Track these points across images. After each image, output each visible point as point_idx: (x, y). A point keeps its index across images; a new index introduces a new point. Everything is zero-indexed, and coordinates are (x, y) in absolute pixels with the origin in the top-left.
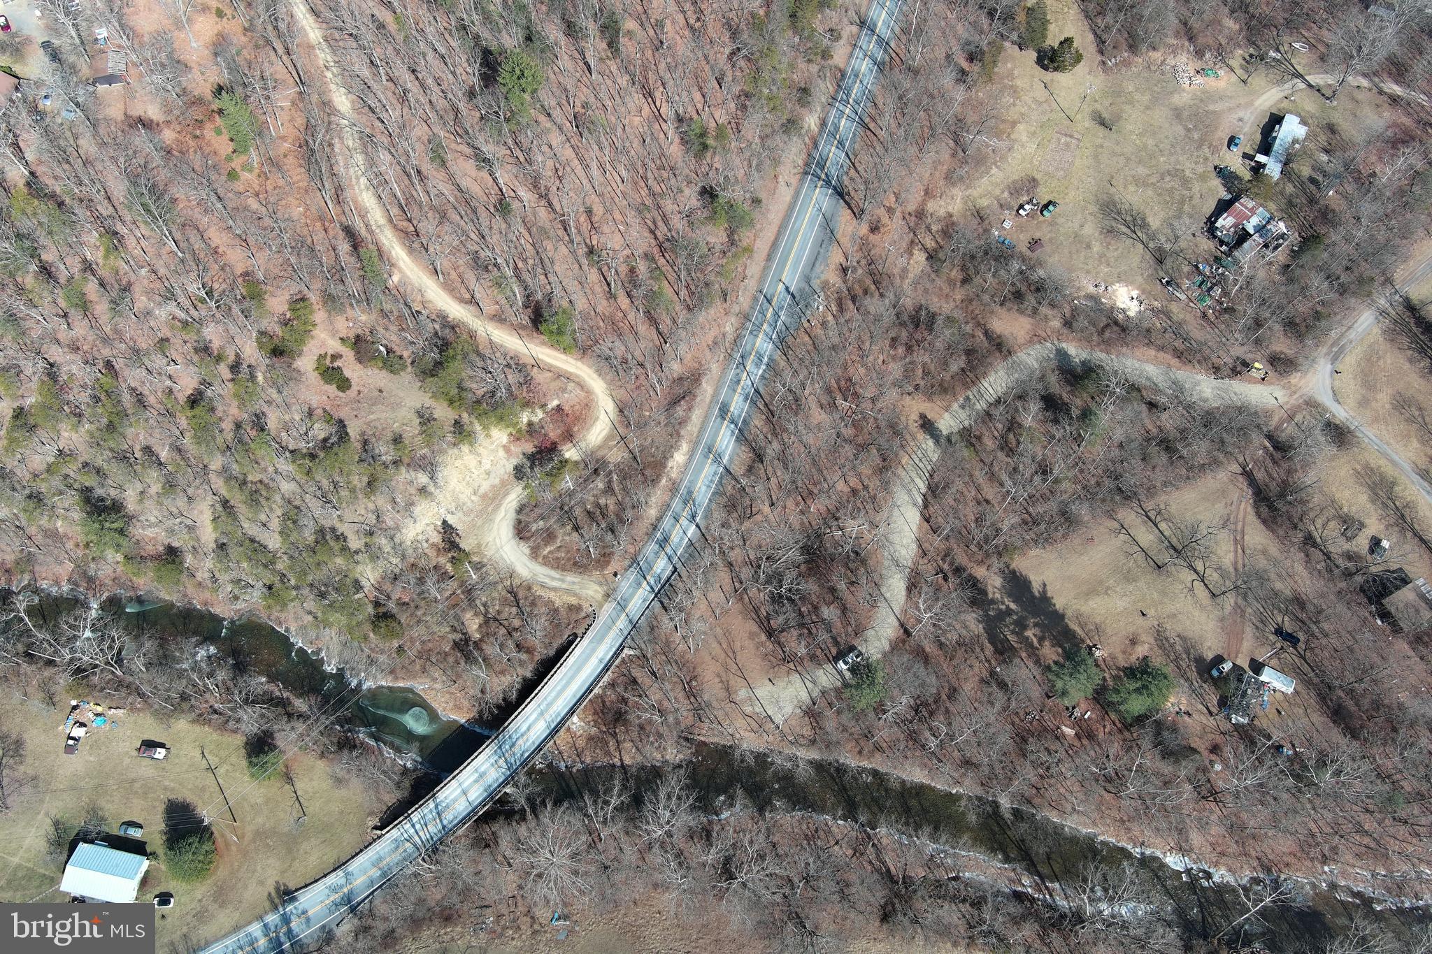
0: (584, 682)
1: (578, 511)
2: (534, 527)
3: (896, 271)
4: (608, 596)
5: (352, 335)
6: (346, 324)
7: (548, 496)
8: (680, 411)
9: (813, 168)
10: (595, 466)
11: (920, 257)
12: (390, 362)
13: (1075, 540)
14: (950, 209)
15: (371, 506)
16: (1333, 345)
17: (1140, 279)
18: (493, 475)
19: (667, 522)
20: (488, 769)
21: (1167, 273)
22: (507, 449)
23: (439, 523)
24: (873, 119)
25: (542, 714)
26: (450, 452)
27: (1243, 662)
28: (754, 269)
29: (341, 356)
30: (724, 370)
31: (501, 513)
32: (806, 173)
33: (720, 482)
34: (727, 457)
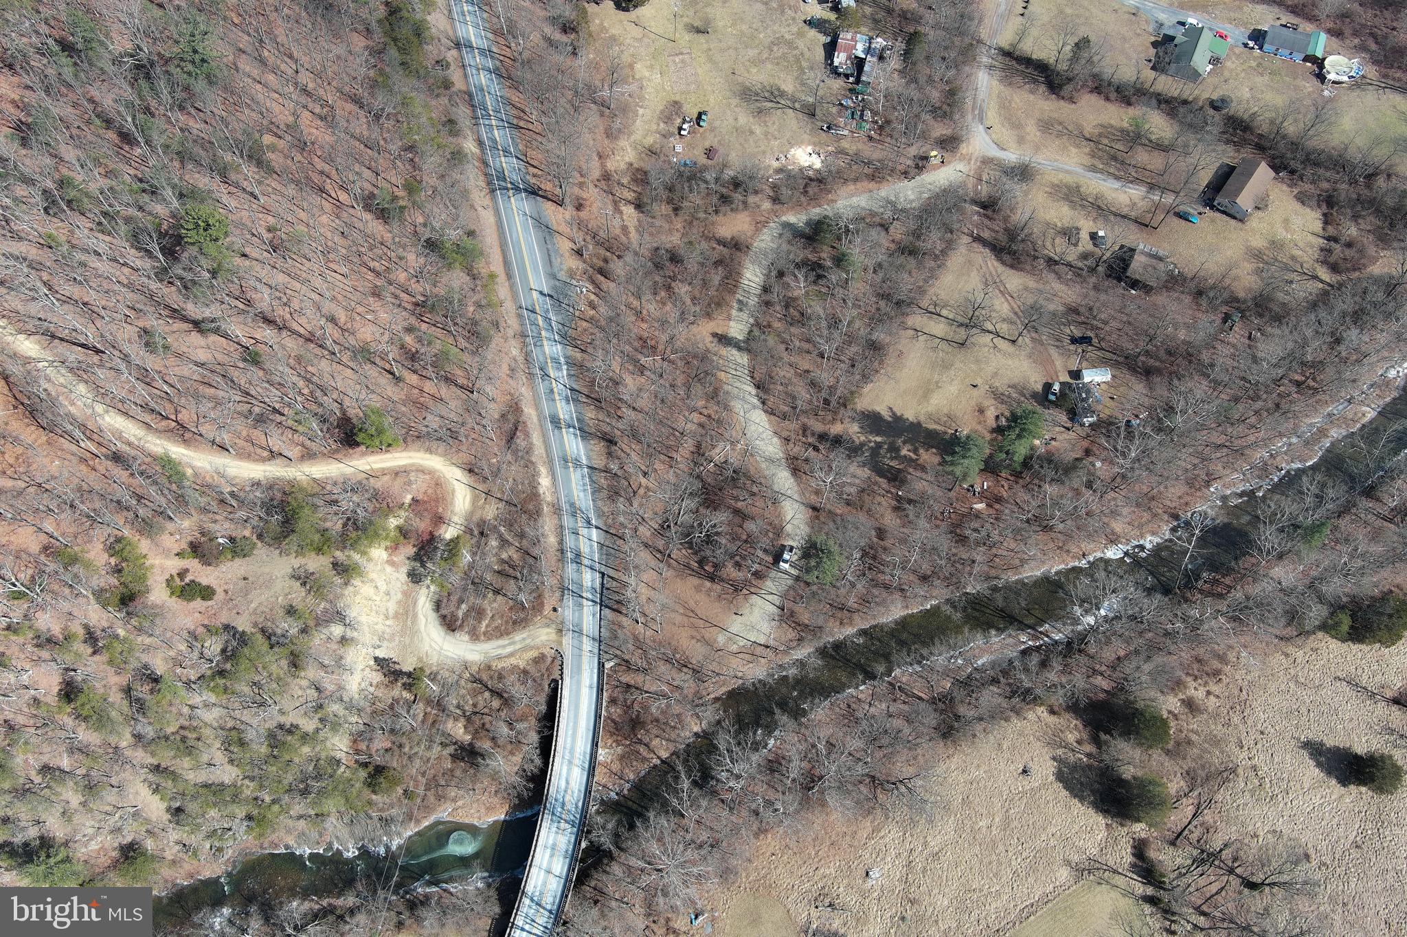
0: (589, 712)
1: (489, 577)
2: (460, 614)
3: (618, 231)
4: (561, 631)
5: (184, 545)
6: (173, 539)
7: (455, 578)
8: (520, 441)
9: (496, 184)
10: (479, 531)
11: (629, 211)
12: (237, 548)
13: (890, 360)
14: (627, 159)
15: (304, 683)
16: (973, 110)
17: (806, 137)
18: (392, 593)
19: (569, 541)
20: (555, 839)
21: (822, 121)
22: (391, 563)
23: (372, 662)
24: (520, 118)
25: (570, 762)
26: (346, 593)
27: (1065, 378)
28: (503, 291)
29: (187, 570)
30: (533, 388)
31: (422, 620)
32: (493, 191)
33: (592, 481)
34: (584, 457)
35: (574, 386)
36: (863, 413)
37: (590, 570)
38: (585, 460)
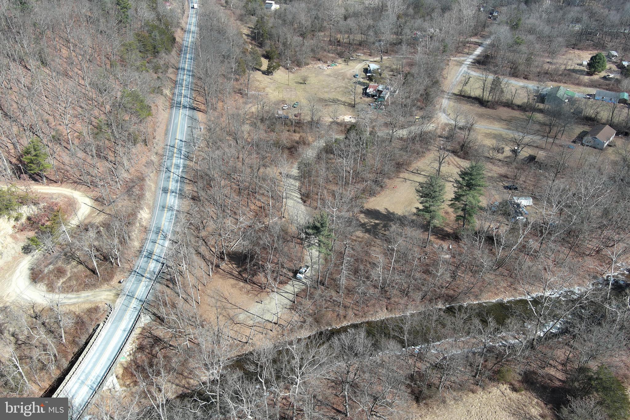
4: (118, 294)
8: (136, 191)
9: (175, 105)
10: (85, 227)
13: (388, 189)
14: (251, 111)
16: (440, 109)
17: (349, 113)
22: (13, 237)
30: (158, 175)
31: (17, 274)
32: (172, 107)
33: (177, 217)
34: (176, 206)
35: (184, 176)
36: (367, 210)
37: (155, 262)
38: (176, 208)
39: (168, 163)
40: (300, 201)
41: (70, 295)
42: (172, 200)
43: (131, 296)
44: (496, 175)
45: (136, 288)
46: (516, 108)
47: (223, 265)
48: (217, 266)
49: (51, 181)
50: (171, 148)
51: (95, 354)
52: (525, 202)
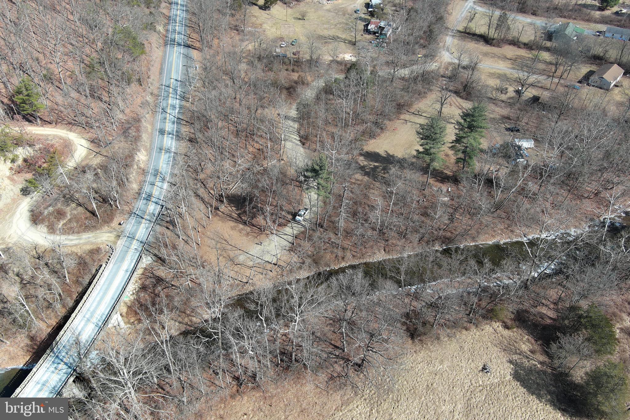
0: (118, 287)
4: (119, 236)
8: (133, 132)
9: (169, 43)
10: (83, 169)
13: (388, 131)
14: (248, 49)
16: (443, 47)
17: (350, 51)
24: (192, 24)
30: (154, 116)
31: (17, 216)
32: (166, 45)
33: (174, 160)
34: (173, 148)
35: (180, 117)
36: (367, 152)
37: (154, 204)
38: (173, 150)
39: (163, 104)
40: (299, 143)
41: (71, 237)
42: (169, 142)
43: (132, 237)
44: (498, 117)
45: (137, 230)
46: (522, 46)
47: (222, 208)
48: (217, 209)
49: (46, 122)
50: (167, 88)
51: (98, 293)
52: (526, 144)
